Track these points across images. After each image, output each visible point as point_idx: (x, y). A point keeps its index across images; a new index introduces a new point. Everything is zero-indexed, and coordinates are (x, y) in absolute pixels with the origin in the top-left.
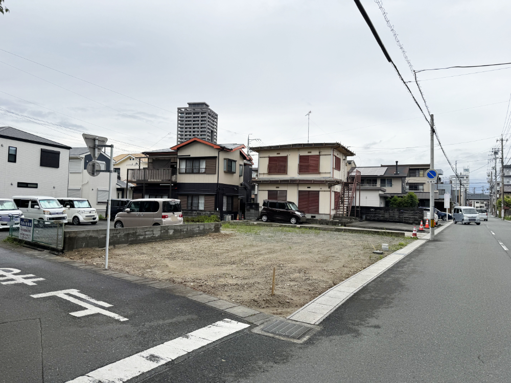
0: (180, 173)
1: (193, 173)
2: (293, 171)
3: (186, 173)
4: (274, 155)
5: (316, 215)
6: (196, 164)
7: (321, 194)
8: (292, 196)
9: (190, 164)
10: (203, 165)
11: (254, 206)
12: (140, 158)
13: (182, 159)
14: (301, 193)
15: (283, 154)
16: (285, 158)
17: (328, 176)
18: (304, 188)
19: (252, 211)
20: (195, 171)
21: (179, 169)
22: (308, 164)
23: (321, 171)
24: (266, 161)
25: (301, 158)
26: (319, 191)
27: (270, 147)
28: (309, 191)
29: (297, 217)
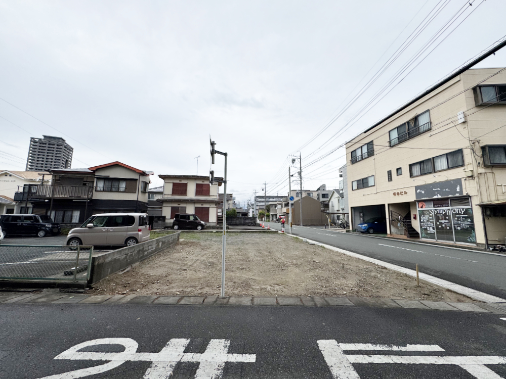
0: (96, 191)
1: (111, 191)
2: (191, 193)
3: (103, 191)
4: (177, 181)
5: (207, 223)
6: (116, 184)
7: (210, 209)
8: (190, 210)
9: (108, 184)
10: (123, 186)
11: (161, 219)
12: (44, 174)
13: (99, 178)
14: (196, 208)
15: (184, 182)
16: (186, 185)
17: (215, 197)
18: (199, 205)
19: (160, 222)
20: (113, 189)
21: (96, 187)
22: (202, 189)
23: (211, 194)
24: (171, 185)
25: (198, 185)
26: (209, 208)
27: (176, 176)
28: (202, 207)
29: (202, 226)
